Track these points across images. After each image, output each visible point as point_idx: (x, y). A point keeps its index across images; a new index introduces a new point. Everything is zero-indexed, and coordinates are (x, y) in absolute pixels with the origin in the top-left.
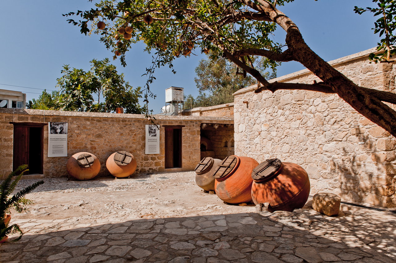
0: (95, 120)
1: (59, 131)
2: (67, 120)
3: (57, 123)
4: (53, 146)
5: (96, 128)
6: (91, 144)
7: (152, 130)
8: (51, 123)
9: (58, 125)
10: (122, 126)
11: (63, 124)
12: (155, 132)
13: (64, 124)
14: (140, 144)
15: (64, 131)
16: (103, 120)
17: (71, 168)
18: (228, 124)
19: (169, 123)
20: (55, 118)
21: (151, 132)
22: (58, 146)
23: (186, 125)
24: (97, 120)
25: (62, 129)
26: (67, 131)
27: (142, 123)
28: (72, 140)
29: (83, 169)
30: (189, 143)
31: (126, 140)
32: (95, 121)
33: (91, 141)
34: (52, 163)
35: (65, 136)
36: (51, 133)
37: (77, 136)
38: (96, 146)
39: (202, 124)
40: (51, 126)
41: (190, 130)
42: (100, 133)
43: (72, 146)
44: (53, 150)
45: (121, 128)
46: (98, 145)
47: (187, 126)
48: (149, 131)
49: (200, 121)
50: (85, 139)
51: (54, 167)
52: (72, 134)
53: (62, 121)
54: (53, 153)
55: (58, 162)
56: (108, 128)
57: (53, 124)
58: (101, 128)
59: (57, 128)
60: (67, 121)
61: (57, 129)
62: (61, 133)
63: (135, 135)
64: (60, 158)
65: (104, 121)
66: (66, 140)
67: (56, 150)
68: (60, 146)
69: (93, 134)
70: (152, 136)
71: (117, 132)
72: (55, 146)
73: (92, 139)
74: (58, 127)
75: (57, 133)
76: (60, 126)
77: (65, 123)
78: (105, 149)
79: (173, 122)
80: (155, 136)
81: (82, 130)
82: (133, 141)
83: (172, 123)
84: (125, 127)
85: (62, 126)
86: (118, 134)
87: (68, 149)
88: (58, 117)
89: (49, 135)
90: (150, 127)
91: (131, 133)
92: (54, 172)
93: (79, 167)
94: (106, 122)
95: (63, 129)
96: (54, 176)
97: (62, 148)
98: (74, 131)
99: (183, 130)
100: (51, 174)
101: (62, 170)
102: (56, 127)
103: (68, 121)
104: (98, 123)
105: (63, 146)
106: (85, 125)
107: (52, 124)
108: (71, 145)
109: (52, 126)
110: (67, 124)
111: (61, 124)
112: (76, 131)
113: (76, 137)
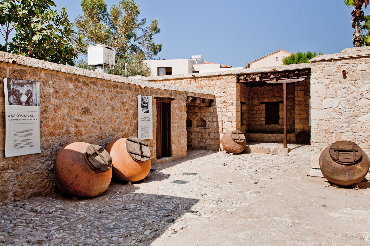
0: (79, 82)
1: (24, 98)
2: (37, 76)
3: (21, 81)
4: (15, 131)
5: (81, 97)
6: (76, 126)
7: (145, 103)
8: (9, 80)
9: (22, 85)
10: (113, 95)
11: (31, 84)
12: (147, 107)
13: (34, 85)
14: (132, 125)
15: (33, 99)
16: (91, 83)
17: (77, 176)
18: (206, 99)
19: (161, 93)
20: (17, 70)
21: (144, 106)
22: (24, 131)
23: (175, 98)
24: (83, 82)
25: (29, 94)
26: (38, 101)
27: (133, 92)
28: (46, 119)
29: (99, 176)
30: (178, 123)
31: (118, 118)
32: (81, 84)
33: (75, 120)
34: (12, 171)
35: (35, 110)
36: (10, 104)
37: (55, 111)
38: (83, 129)
39: (188, 97)
40: (9, 86)
41: (179, 105)
42: (87, 105)
43: (47, 132)
44: (15, 141)
45: (112, 99)
46: (86, 127)
47: (176, 100)
48: (142, 105)
49: (186, 93)
50: (66, 117)
51: (17, 177)
52: (47, 107)
53: (29, 77)
54: (16, 147)
55: (24, 165)
56: (97, 97)
57: (14, 83)
58: (88, 96)
59: (21, 92)
60: (37, 79)
61: (21, 94)
62: (28, 103)
63: (127, 110)
64: (26, 157)
65: (92, 85)
66: (38, 118)
67: (19, 141)
68: (27, 131)
69: (78, 107)
70: (145, 112)
71: (108, 104)
72: (18, 131)
73: (76, 118)
74: (23, 90)
75: (20, 103)
76: (26, 88)
77: (35, 82)
78: (94, 134)
79: (164, 93)
80: (148, 112)
81: (62, 99)
82: (125, 120)
83: (163, 95)
84: (116, 96)
85: (31, 88)
86: (108, 108)
87: (41, 137)
88: (24, 68)
89: (7, 106)
90: (142, 99)
91: (123, 108)
92: (18, 190)
93: (93, 172)
94: (95, 87)
95: (32, 94)
96: (17, 198)
97: (32, 134)
98: (50, 101)
99: (172, 105)
100: (11, 193)
101: (31, 183)
102: (19, 91)
103: (40, 79)
104: (85, 88)
105: (32, 130)
106: (66, 89)
107: (11, 83)
108: (46, 129)
109: (12, 87)
110: (38, 84)
111: (27, 83)
112: (53, 101)
113: (53, 112)
